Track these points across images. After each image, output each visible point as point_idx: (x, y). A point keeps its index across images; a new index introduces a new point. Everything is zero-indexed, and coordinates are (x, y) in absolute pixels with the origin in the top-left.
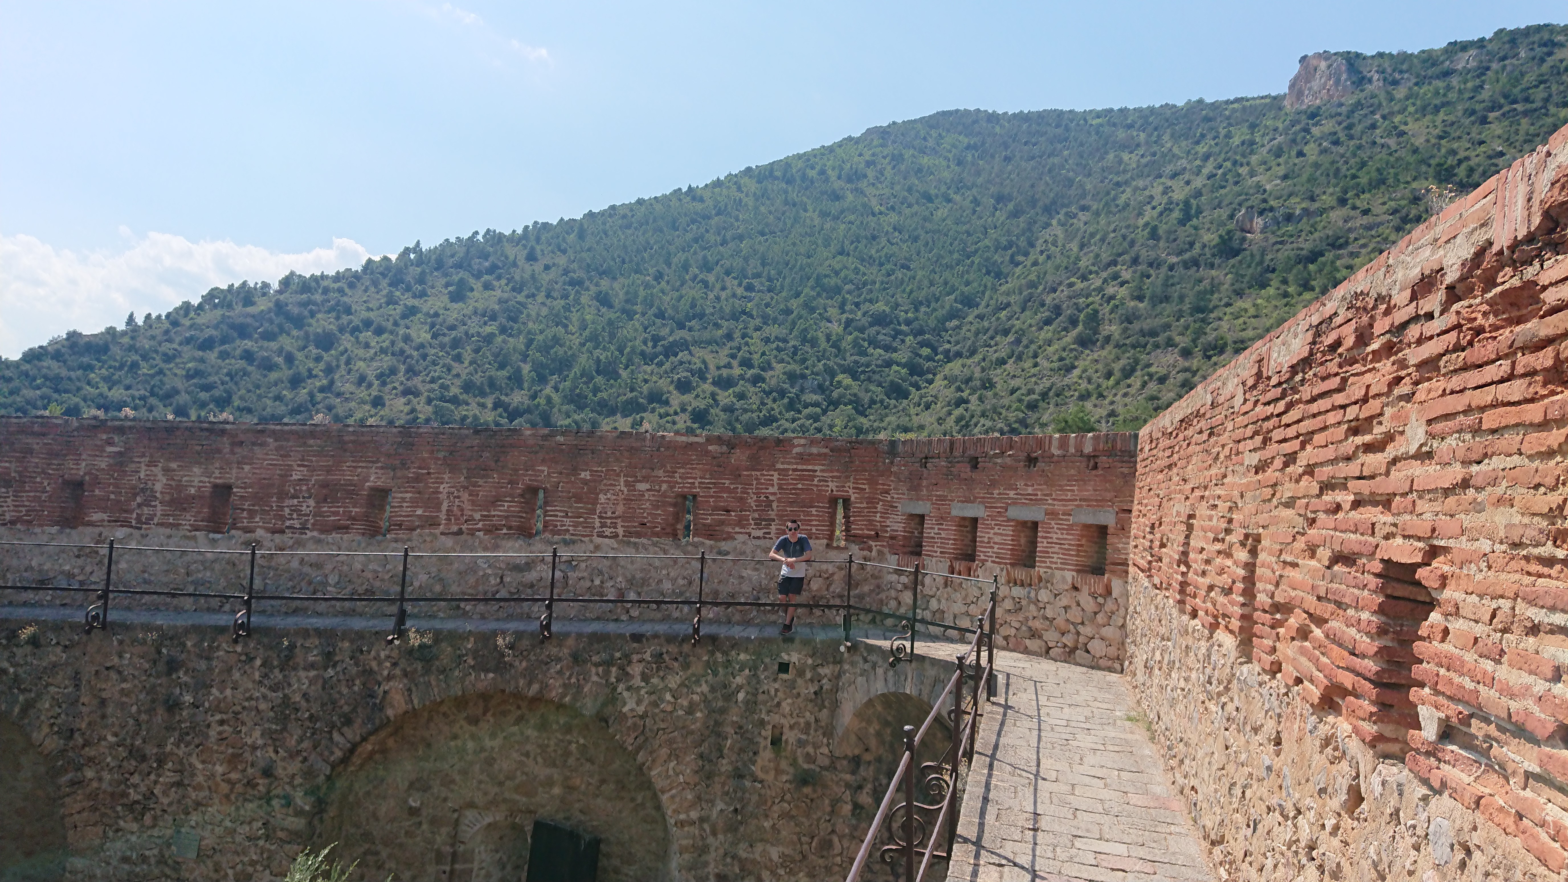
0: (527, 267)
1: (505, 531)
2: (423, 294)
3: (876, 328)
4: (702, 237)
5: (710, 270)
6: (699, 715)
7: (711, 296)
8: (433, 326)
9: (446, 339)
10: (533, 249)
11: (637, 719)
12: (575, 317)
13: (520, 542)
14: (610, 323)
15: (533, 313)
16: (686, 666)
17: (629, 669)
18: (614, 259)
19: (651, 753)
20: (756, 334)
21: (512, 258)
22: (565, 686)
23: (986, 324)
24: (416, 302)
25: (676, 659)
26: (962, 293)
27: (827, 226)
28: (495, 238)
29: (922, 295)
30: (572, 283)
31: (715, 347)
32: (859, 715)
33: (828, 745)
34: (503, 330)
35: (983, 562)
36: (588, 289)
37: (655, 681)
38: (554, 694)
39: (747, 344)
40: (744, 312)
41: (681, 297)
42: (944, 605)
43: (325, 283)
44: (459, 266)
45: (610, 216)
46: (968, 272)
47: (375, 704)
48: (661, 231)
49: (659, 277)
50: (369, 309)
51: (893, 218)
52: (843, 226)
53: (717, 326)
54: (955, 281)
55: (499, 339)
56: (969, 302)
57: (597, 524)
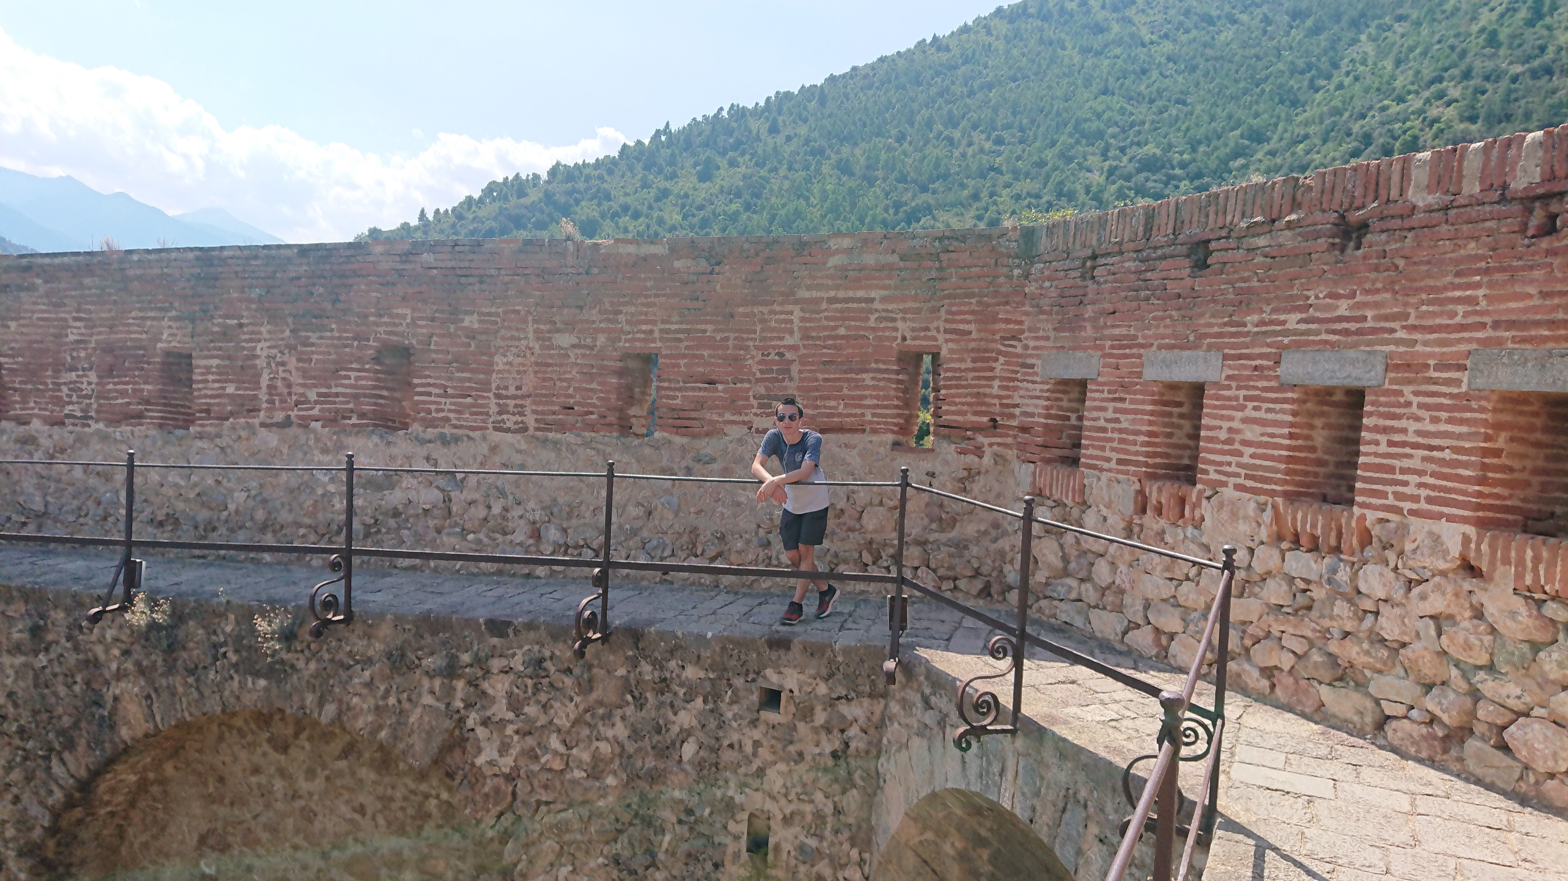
0: (770, 140)
1: (354, 420)
2: (673, 176)
3: (1144, 175)
4: (948, 89)
5: (955, 126)
6: (610, 781)
7: (957, 153)
8: (683, 206)
9: (696, 220)
10: (775, 121)
11: (501, 781)
12: (816, 189)
13: (375, 439)
14: (851, 192)
15: (776, 188)
16: (586, 686)
17: (485, 685)
18: (854, 124)
19: (527, 846)
20: (1005, 192)
21: (755, 132)
22: (378, 710)
23: (1279, 161)
24: (668, 185)
25: (569, 671)
26: (1251, 128)
27: (1088, 63)
28: (739, 113)
29: (1200, 133)
30: (813, 153)
31: (960, 209)
32: (916, 817)
33: (861, 863)
34: (748, 207)
35: (1216, 486)
36: (829, 158)
37: (531, 710)
38: (360, 723)
39: (995, 203)
40: (992, 169)
41: (925, 158)
42: (1122, 578)
43: (587, 171)
44: (706, 145)
45: (852, 77)
46: (1257, 102)
47: (102, 717)
48: (904, 88)
49: (901, 138)
50: (627, 194)
51: (1167, 47)
52: (1106, 62)
53: (963, 186)
54: (1240, 114)
55: (744, 217)
56: (1258, 137)
57: (494, 409)
